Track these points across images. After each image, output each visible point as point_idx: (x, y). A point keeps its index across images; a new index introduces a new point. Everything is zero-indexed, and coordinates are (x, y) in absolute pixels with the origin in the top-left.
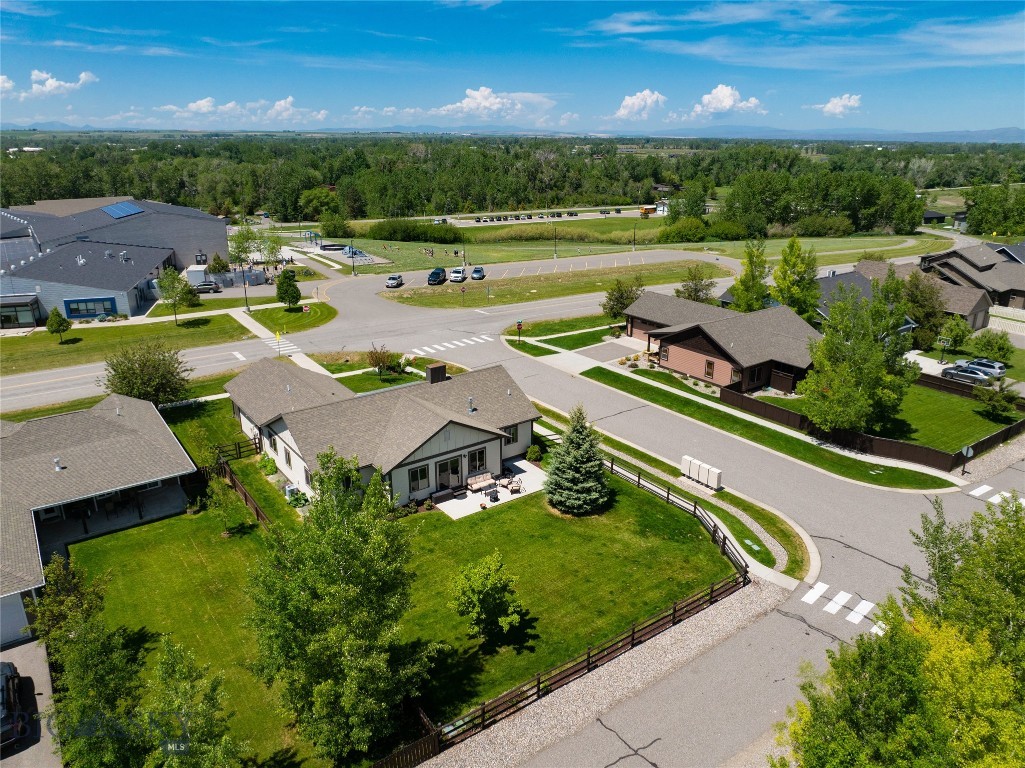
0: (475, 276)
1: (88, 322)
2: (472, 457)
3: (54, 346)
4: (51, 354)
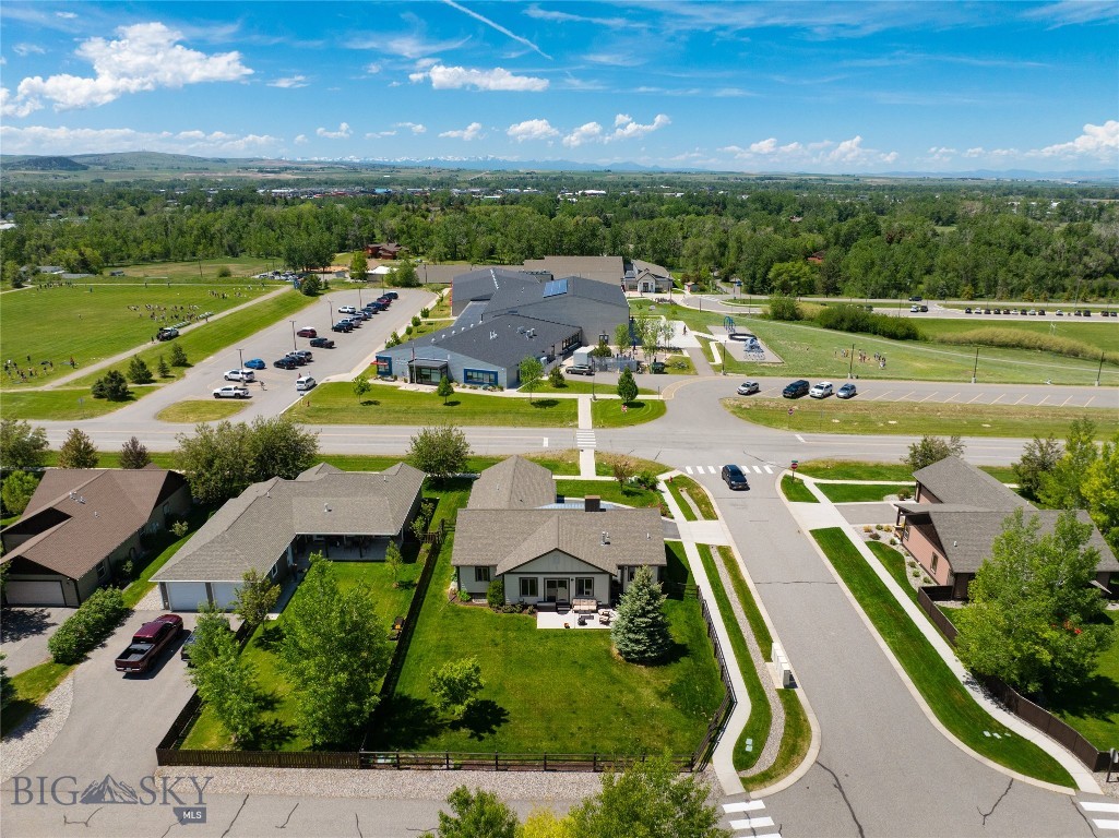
0: (841, 394)
1: (475, 388)
2: (580, 583)
3: (439, 404)
4: (432, 411)
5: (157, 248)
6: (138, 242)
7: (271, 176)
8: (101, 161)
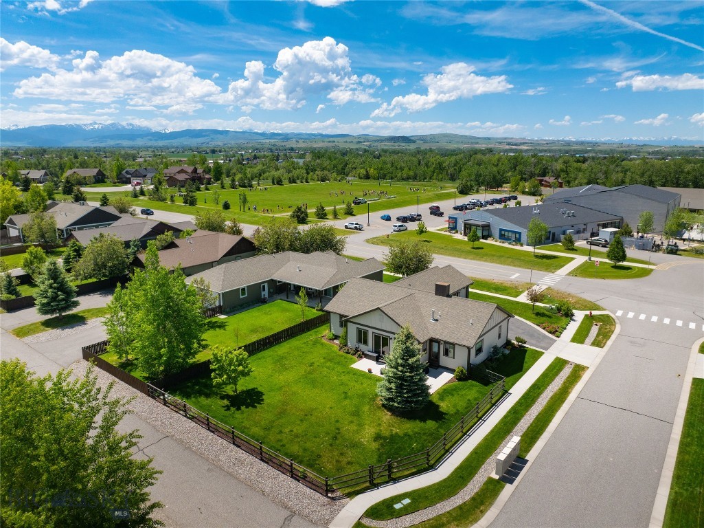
3: (468, 247)
5: (411, 173)
6: (402, 169)
7: (514, 147)
8: (423, 139)
